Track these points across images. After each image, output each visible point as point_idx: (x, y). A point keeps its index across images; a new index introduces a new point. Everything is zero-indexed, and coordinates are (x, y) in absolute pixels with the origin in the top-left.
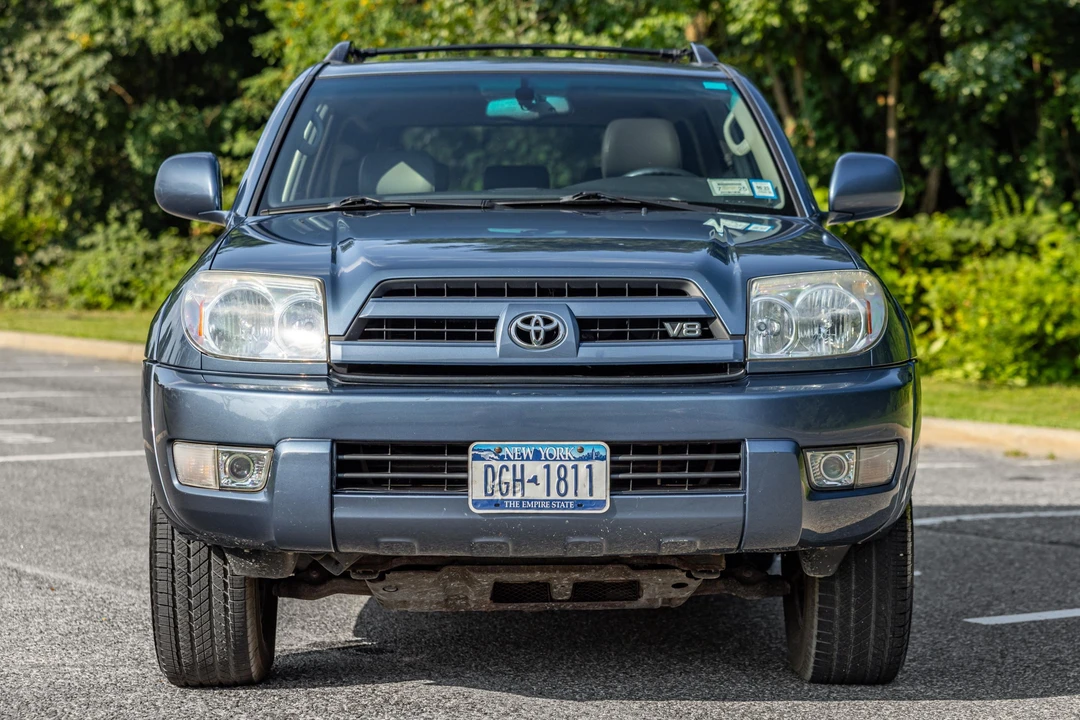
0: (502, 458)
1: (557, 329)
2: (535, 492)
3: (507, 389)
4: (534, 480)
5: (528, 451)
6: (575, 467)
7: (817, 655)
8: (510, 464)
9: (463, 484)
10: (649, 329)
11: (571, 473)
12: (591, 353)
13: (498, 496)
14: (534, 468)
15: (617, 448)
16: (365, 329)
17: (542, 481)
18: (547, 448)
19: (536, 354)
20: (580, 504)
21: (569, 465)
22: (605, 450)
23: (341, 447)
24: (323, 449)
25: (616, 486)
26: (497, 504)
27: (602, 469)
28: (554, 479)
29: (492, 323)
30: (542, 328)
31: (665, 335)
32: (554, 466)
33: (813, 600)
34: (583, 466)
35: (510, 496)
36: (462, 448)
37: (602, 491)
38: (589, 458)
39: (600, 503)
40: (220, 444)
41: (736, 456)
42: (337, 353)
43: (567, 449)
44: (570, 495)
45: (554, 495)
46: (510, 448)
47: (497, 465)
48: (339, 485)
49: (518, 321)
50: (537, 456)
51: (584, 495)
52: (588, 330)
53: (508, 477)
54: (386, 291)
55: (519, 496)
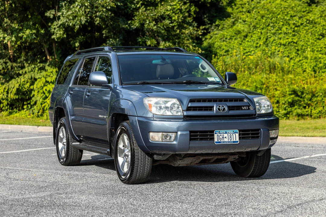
0: (220, 133)
1: (225, 108)
2: (226, 140)
4: (226, 137)
5: (224, 132)
6: (233, 135)
7: (252, 171)
8: (221, 134)
9: (213, 139)
10: (239, 108)
11: (232, 136)
12: (232, 112)
13: (219, 141)
14: (226, 135)
15: (240, 131)
16: (189, 109)
17: (227, 137)
18: (228, 131)
19: (221, 113)
20: (234, 142)
21: (232, 134)
22: (238, 131)
23: (191, 132)
24: (188, 132)
25: (240, 138)
26: (220, 142)
27: (237, 135)
28: (229, 137)
29: (213, 107)
30: (222, 108)
31: (242, 109)
32: (229, 135)
34: (234, 134)
35: (221, 141)
36: (213, 132)
37: (238, 139)
38: (235, 133)
39: (238, 142)
40: (163, 132)
42: (185, 113)
43: (231, 131)
44: (232, 140)
45: (229, 140)
46: (221, 131)
47: (219, 135)
48: (191, 139)
49: (218, 107)
50: (226, 133)
51: (235, 140)
52: (230, 108)
53: (221, 137)
54: (191, 101)
55: (223, 141)
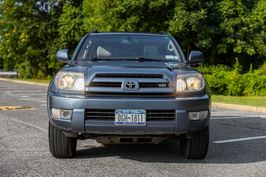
0: (122, 113)
1: (135, 85)
2: (129, 121)
3: (124, 98)
4: (129, 118)
5: (128, 112)
6: (138, 115)
8: (124, 114)
9: (113, 119)
10: (155, 85)
11: (137, 116)
12: (142, 90)
13: (121, 121)
14: (129, 115)
15: (148, 111)
16: (93, 84)
17: (131, 118)
18: (132, 111)
19: (130, 90)
20: (139, 124)
21: (137, 115)
22: (145, 112)
23: (87, 110)
24: (83, 110)
25: (147, 120)
26: (121, 123)
27: (144, 116)
28: (134, 118)
29: (121, 83)
30: (132, 85)
31: (158, 87)
32: (134, 115)
33: (188, 142)
34: (140, 115)
35: (124, 121)
36: (113, 111)
37: (144, 121)
38: (141, 113)
39: (144, 123)
40: (61, 109)
41: (174, 113)
42: (87, 89)
43: (137, 111)
44: (137, 121)
45: (134, 121)
46: (124, 111)
47: (121, 115)
48: (86, 118)
49: (126, 83)
50: (130, 113)
51: (140, 121)
52: (142, 85)
53: (123, 117)
54: (98, 76)
55: (126, 121)
